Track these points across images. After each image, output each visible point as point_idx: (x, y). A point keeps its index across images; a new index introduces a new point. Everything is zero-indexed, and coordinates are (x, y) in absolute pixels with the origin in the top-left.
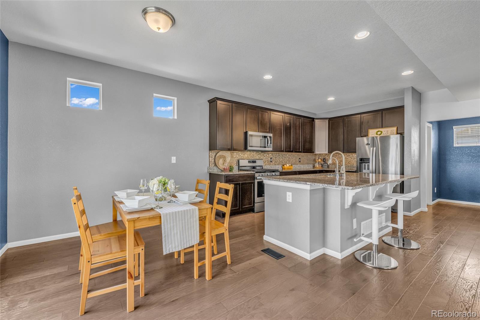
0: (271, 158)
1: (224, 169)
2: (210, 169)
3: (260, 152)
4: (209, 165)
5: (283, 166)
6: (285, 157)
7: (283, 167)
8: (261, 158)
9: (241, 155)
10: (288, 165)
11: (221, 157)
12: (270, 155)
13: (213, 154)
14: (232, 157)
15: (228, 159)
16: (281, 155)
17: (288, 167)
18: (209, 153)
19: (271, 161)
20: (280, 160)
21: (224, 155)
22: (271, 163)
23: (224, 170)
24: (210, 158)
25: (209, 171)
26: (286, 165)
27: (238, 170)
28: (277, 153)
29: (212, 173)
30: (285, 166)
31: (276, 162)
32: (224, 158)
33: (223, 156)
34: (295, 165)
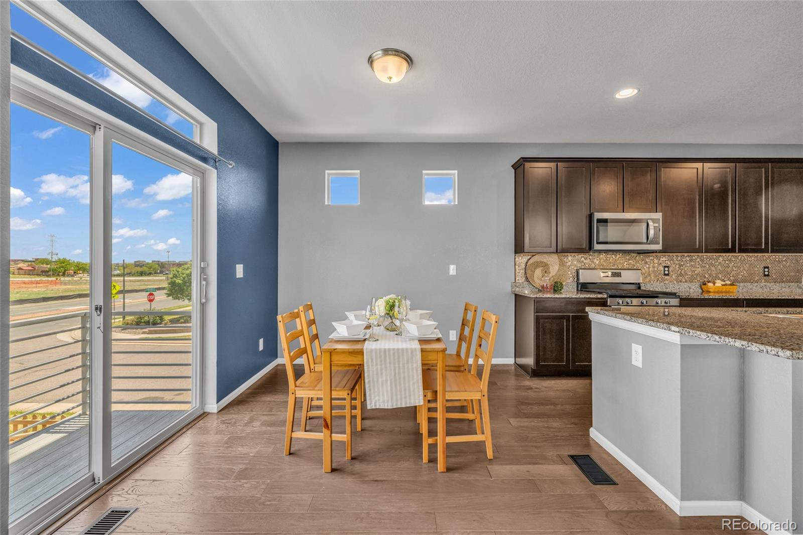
0: (665, 267)
1: (543, 287)
2: (515, 286)
3: (635, 255)
4: (515, 279)
5: (705, 284)
6: (711, 264)
7: (703, 286)
8: (635, 268)
9: (585, 261)
10: (719, 283)
11: (537, 265)
12: (664, 259)
13: (522, 259)
14: (562, 264)
15: (554, 269)
16: (698, 260)
17: (717, 288)
18: (515, 259)
19: (667, 272)
20: (696, 272)
21: (545, 260)
22: (667, 277)
23: (543, 289)
24: (517, 267)
25: (514, 290)
26: (714, 284)
27: (576, 290)
28: (686, 254)
29: (520, 294)
30: (710, 285)
31: (681, 275)
32: (546, 267)
33: (543, 262)
34: (749, 284)
